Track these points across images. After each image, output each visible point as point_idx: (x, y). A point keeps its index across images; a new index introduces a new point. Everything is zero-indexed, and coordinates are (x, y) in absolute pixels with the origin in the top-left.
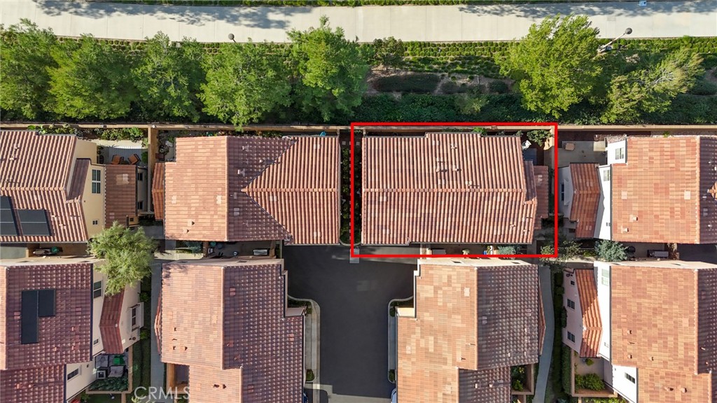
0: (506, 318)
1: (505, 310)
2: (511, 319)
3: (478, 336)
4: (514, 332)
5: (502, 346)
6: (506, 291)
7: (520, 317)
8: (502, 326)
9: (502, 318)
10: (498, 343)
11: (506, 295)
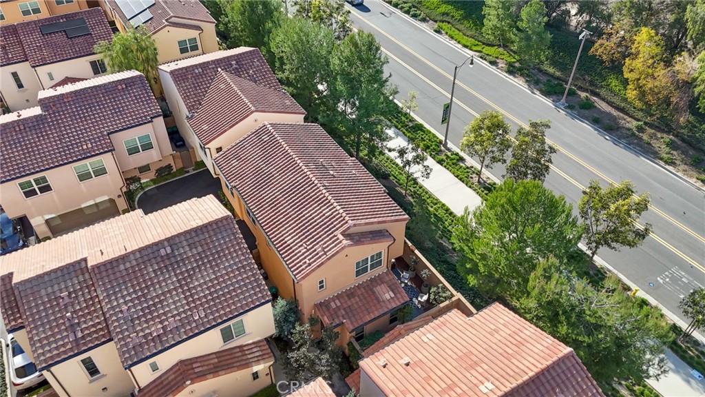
0: (179, 281)
1: (190, 276)
2: (180, 290)
3: (140, 250)
4: (161, 302)
5: (135, 292)
6: (217, 265)
7: (188, 304)
8: (165, 280)
9: (176, 275)
10: (139, 284)
11: (211, 267)
